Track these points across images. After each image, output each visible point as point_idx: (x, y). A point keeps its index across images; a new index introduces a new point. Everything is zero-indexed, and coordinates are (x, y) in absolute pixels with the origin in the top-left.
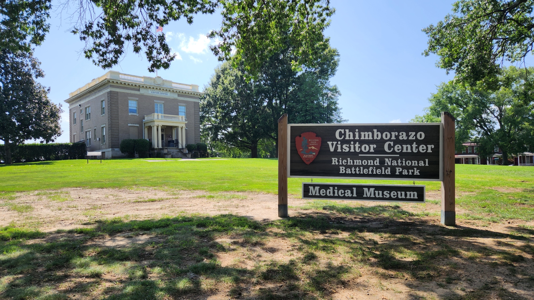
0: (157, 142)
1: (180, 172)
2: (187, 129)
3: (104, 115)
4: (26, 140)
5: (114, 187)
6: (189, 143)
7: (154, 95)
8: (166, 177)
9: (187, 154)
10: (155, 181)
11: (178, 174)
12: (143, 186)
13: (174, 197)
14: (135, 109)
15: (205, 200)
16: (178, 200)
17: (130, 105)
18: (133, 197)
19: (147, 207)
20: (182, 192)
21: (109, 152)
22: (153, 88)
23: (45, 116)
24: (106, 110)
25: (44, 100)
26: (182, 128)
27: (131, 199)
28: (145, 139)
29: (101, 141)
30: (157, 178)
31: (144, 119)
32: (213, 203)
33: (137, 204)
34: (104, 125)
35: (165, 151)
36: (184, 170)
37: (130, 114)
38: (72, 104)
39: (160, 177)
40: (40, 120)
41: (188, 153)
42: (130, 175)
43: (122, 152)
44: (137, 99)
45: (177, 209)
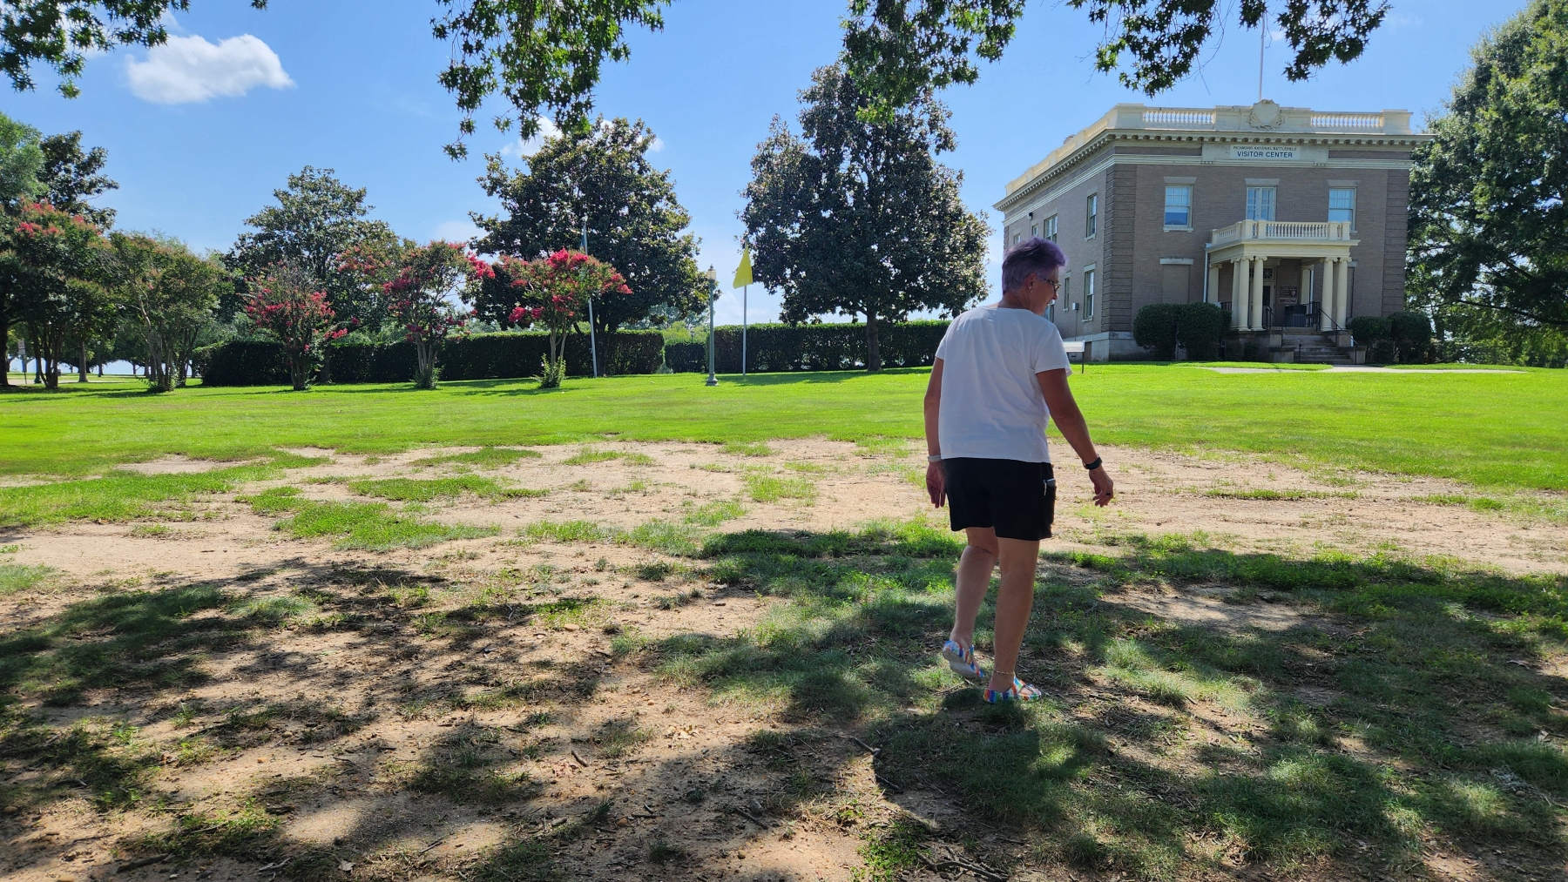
0: (1248, 310)
1: (1337, 409)
2: (1354, 264)
3: (1093, 236)
4: (909, 312)
5: (1138, 444)
6: (1358, 314)
7: (1246, 163)
8: (1294, 424)
9: (1350, 349)
10: (1260, 435)
11: (1330, 415)
12: (1224, 447)
13: (1342, 491)
14: (1183, 211)
15: (1466, 515)
16: (1356, 503)
17: (1168, 201)
18: (1201, 478)
19: (1257, 516)
20: (1360, 477)
21: (1103, 343)
22: (1246, 140)
23: (954, 249)
24: (1099, 224)
25: (951, 208)
26: (1336, 264)
27: (1197, 483)
28: (1210, 301)
29: (1081, 312)
30: (1264, 424)
31: (1209, 240)
32: (1503, 527)
33: (1218, 501)
34: (1092, 267)
35: (1275, 341)
36: (1349, 405)
37: (1167, 229)
38: (1012, 213)
39: (1273, 424)
40: (943, 260)
41: (1356, 348)
42: (1173, 411)
43: (1140, 343)
44: (1193, 180)
45: (1363, 532)
